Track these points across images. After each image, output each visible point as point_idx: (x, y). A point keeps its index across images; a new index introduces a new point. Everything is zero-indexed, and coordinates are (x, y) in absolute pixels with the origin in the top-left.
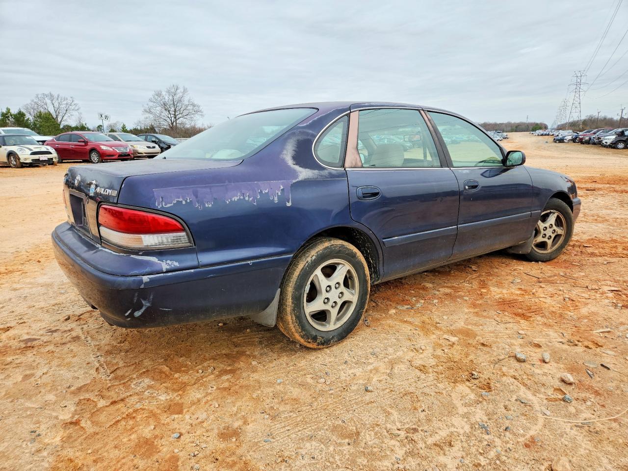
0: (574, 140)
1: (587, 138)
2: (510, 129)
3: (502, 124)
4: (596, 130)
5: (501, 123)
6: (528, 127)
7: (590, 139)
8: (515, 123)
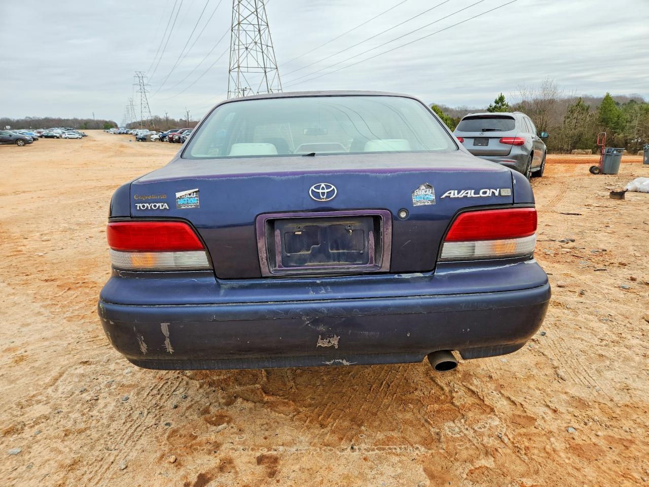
0: (162, 139)
1: (177, 137)
2: (78, 126)
3: (68, 120)
4: (181, 130)
5: (66, 119)
6: (99, 125)
7: (180, 138)
8: (82, 120)
